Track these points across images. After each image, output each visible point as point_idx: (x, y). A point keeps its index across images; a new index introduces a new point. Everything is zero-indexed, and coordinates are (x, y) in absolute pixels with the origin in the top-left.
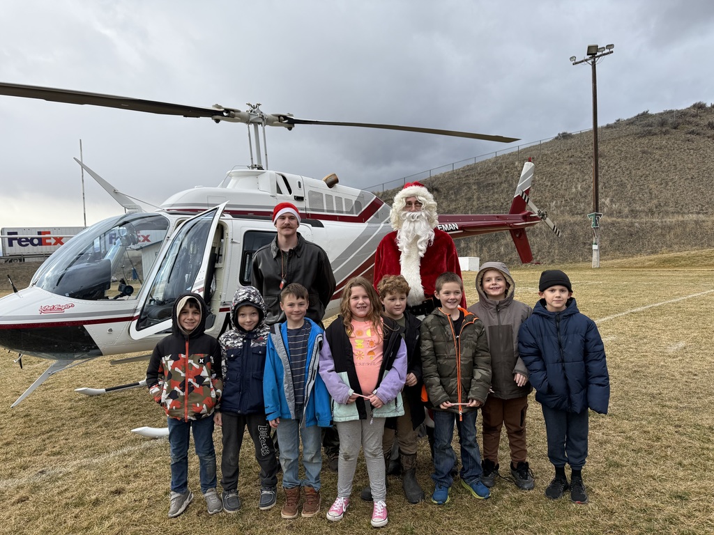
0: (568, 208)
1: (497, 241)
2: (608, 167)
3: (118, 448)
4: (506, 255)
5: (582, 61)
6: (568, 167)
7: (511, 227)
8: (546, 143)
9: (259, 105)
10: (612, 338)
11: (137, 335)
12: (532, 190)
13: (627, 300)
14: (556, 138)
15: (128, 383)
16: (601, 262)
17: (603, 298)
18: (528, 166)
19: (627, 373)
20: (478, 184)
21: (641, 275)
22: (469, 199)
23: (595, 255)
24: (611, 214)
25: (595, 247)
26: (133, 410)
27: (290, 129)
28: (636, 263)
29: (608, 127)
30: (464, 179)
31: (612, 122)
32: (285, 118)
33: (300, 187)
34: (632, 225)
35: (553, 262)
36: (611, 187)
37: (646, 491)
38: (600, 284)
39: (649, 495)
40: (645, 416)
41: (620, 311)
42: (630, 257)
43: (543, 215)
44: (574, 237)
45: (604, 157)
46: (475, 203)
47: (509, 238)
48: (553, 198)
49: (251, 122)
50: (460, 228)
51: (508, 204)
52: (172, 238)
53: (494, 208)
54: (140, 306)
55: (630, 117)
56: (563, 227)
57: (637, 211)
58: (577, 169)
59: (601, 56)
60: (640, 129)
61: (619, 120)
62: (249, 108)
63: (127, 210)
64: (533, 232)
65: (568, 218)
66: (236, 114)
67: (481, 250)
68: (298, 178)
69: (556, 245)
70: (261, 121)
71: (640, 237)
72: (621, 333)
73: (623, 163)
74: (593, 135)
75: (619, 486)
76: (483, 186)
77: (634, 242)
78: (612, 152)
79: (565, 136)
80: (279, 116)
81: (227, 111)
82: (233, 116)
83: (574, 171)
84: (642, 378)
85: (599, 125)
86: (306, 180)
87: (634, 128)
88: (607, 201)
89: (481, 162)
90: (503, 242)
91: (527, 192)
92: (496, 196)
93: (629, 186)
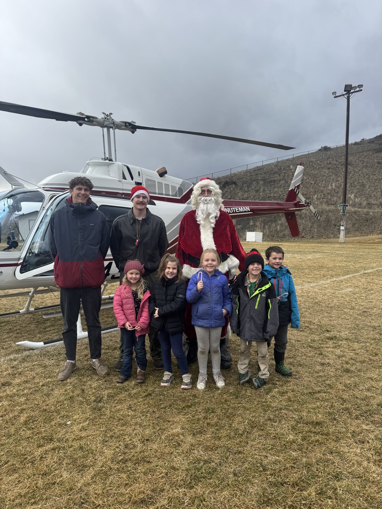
0: (325, 200)
1: (276, 221)
2: (354, 172)
3: (6, 355)
4: (281, 231)
5: (341, 96)
6: (327, 171)
7: (286, 210)
8: (313, 153)
9: (111, 114)
10: (350, 289)
11: (20, 276)
12: (301, 186)
13: (362, 264)
14: (320, 150)
15: (12, 311)
16: (346, 239)
17: (346, 263)
18: (300, 168)
19: (359, 312)
20: (264, 180)
21: (372, 248)
22: (257, 191)
23: (342, 234)
24: (354, 206)
25: (342, 228)
26: (16, 330)
27: (133, 132)
28: (369, 240)
29: (356, 144)
30: (254, 176)
31: (359, 140)
32: (130, 124)
33: (139, 175)
34: (368, 214)
35: (313, 237)
36: (355, 186)
37: (366, 387)
38: (344, 254)
39: (368, 390)
40: (369, 340)
41: (357, 271)
42: (365, 236)
43: (308, 203)
44: (328, 220)
45: (351, 165)
46: (261, 194)
47: (283, 220)
48: (315, 193)
49: (105, 126)
50: (251, 210)
51: (284, 195)
52: (46, 208)
53: (274, 198)
54: (23, 256)
55: (371, 138)
56: (321, 213)
57: (372, 204)
58: (333, 173)
59: (353, 92)
60: (377, 147)
61: (363, 140)
62: (103, 116)
63: (13, 187)
64: (301, 216)
65: (325, 207)
66: (94, 120)
67: (264, 227)
68: (138, 168)
69: (315, 226)
70: (112, 125)
71: (372, 222)
72: (356, 286)
73: (365, 170)
74: (345, 149)
75: (349, 384)
76: (267, 182)
77: (368, 226)
78: (358, 161)
79: (326, 149)
80: (126, 123)
81: (88, 117)
82: (92, 121)
83: (330, 174)
84: (368, 316)
85: (350, 142)
86: (144, 170)
87: (373, 146)
88: (352, 196)
89: (267, 165)
90: (279, 222)
91: (298, 187)
92: (276, 189)
93: (367, 186)
